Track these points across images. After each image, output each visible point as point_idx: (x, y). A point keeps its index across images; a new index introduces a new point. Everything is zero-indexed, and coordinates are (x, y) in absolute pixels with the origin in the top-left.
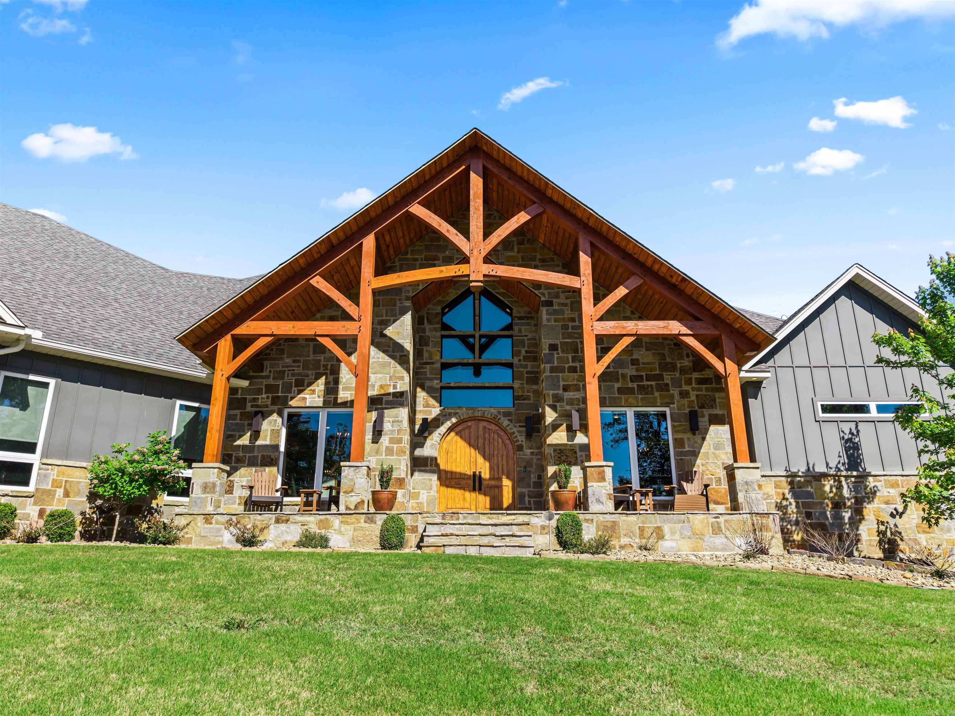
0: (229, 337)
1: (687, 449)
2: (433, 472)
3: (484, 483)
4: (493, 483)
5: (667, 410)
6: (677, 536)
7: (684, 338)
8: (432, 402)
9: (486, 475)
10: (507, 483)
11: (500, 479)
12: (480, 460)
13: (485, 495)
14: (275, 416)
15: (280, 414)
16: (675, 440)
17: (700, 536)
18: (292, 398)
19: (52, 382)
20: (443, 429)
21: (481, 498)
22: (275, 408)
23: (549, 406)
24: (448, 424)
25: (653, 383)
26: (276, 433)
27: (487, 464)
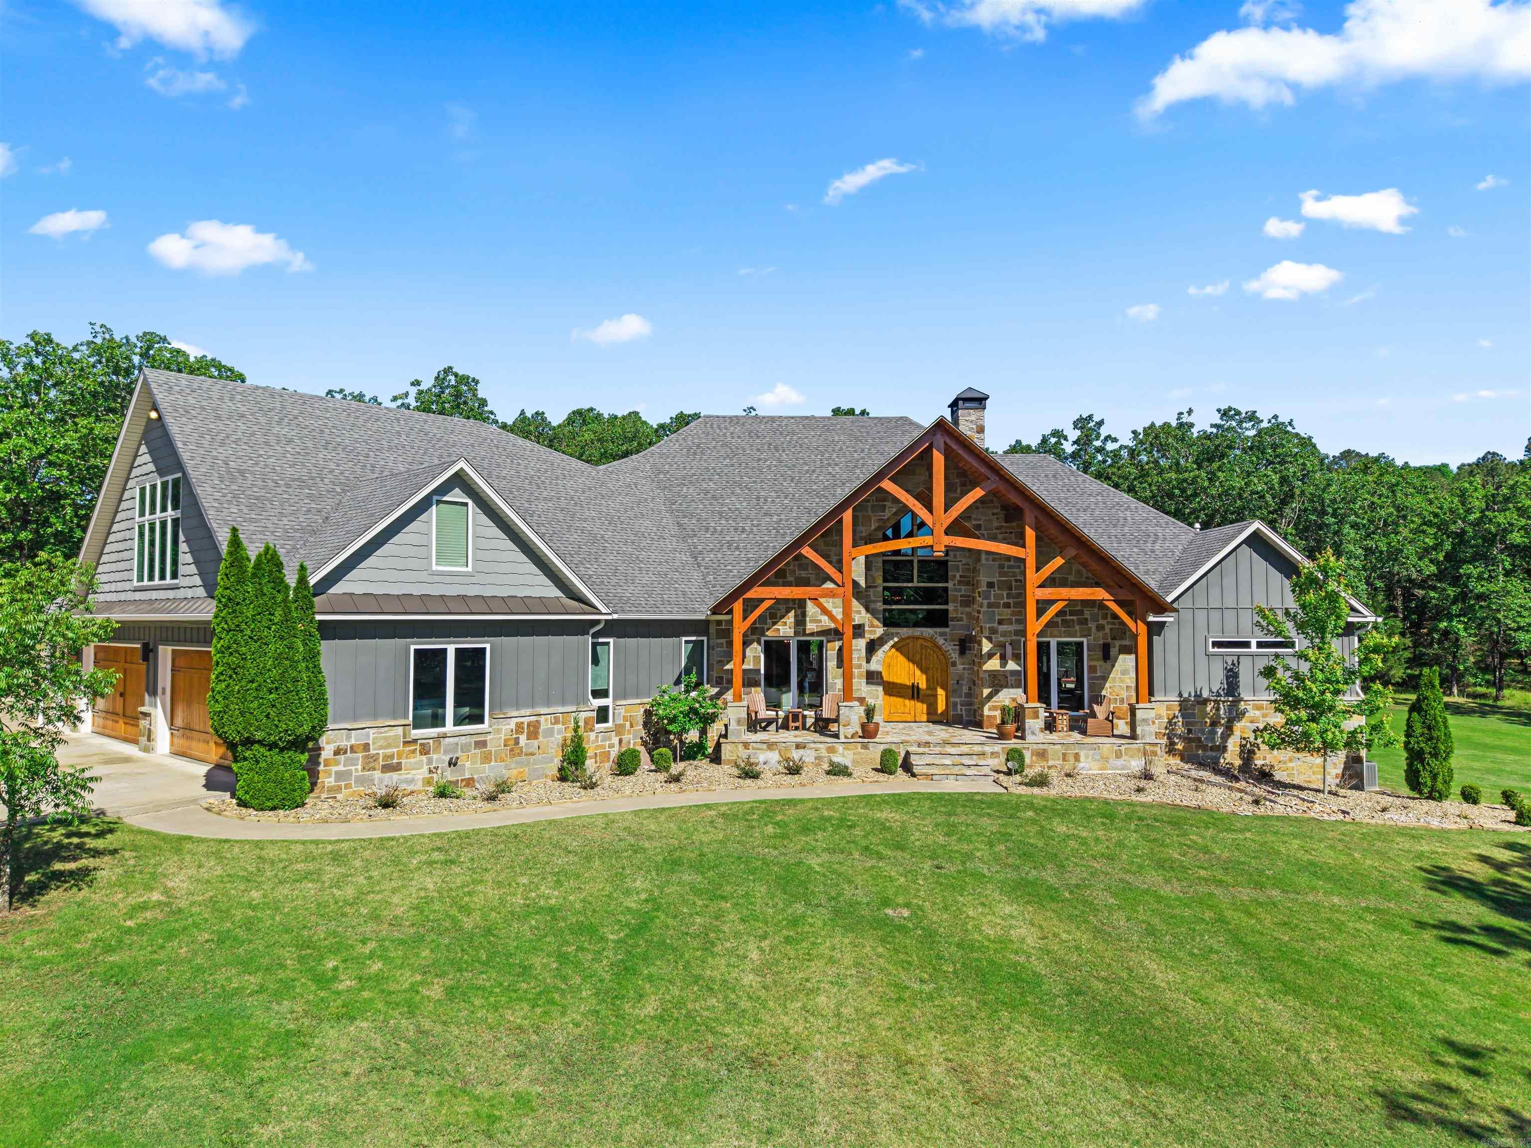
0: (741, 600)
1: (1099, 674)
2: (878, 684)
3: (921, 693)
4: (929, 692)
5: (1085, 640)
6: (1090, 759)
7: (1108, 604)
8: (876, 622)
9: (923, 685)
10: (941, 692)
11: (936, 689)
12: (918, 672)
13: (923, 702)
14: (755, 645)
15: (759, 643)
16: (1090, 667)
17: (1106, 759)
18: (768, 629)
19: (611, 640)
20: (886, 647)
21: (919, 705)
22: (755, 637)
23: (987, 638)
24: (891, 643)
25: (1075, 618)
26: (756, 659)
27: (924, 677)
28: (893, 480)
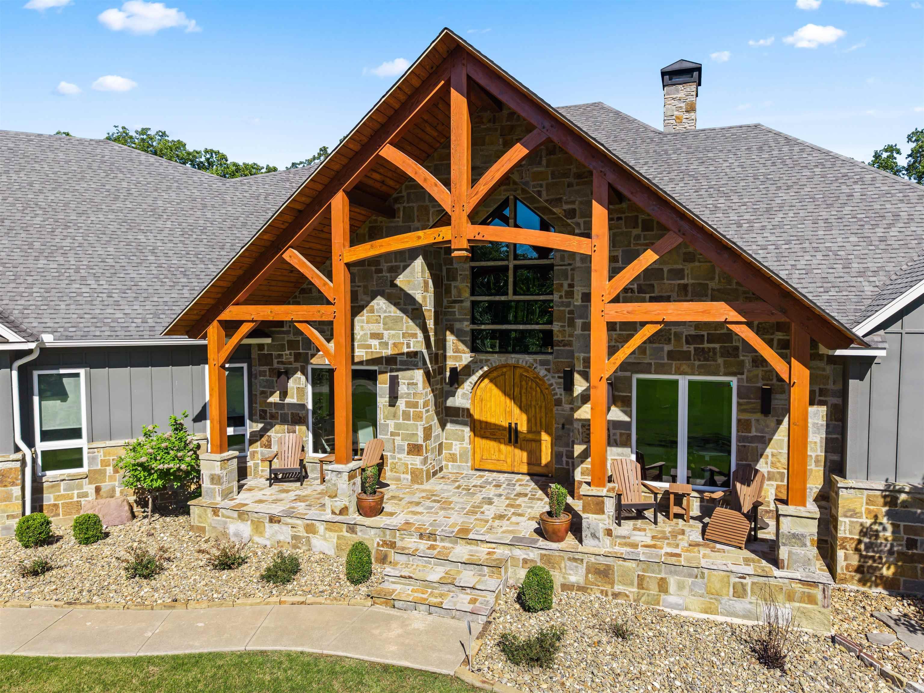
0: (215, 323)
1: (754, 433)
2: (464, 424)
3: (521, 436)
4: (530, 436)
5: (734, 382)
6: (686, 592)
7: (735, 328)
8: (462, 347)
9: (523, 427)
10: (546, 439)
11: (539, 433)
12: (516, 411)
13: (521, 449)
14: (299, 374)
15: (304, 373)
16: (739, 421)
17: (717, 595)
18: (313, 356)
19: (82, 372)
20: (474, 378)
21: (517, 452)
22: (298, 365)
23: (579, 373)
24: (480, 372)
25: (717, 346)
26: (301, 391)
27: (524, 417)
28: (397, 144)
